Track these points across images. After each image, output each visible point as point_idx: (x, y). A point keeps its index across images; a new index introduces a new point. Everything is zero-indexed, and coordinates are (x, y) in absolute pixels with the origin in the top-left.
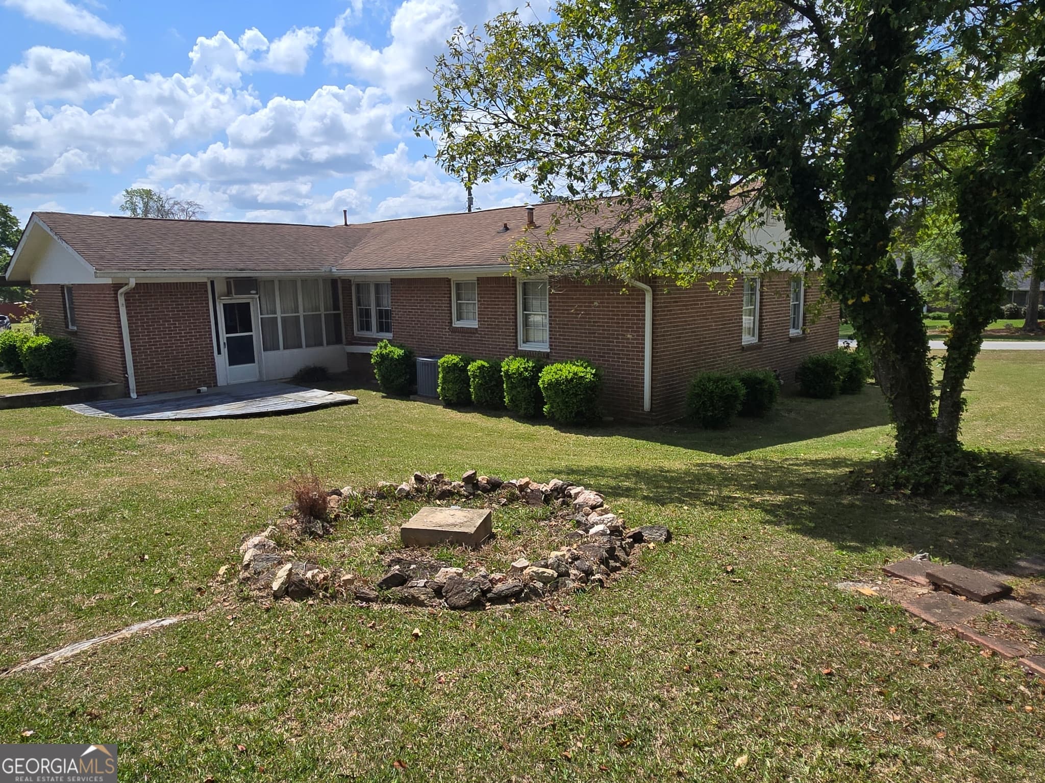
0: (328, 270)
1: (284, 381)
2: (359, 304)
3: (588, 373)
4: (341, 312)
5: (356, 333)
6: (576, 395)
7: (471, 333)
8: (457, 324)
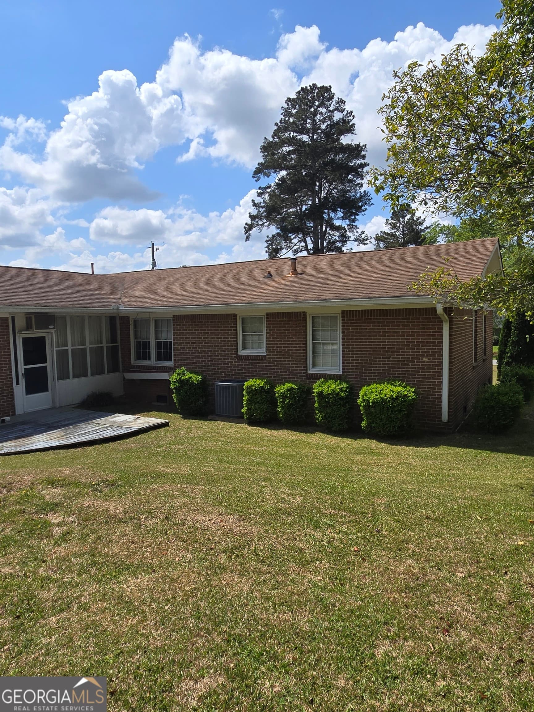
0: (116, 307)
1: (73, 406)
2: (136, 337)
3: (410, 392)
4: (119, 344)
5: (134, 362)
6: (400, 411)
7: (260, 360)
8: (242, 352)
